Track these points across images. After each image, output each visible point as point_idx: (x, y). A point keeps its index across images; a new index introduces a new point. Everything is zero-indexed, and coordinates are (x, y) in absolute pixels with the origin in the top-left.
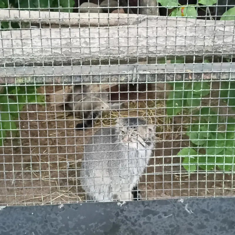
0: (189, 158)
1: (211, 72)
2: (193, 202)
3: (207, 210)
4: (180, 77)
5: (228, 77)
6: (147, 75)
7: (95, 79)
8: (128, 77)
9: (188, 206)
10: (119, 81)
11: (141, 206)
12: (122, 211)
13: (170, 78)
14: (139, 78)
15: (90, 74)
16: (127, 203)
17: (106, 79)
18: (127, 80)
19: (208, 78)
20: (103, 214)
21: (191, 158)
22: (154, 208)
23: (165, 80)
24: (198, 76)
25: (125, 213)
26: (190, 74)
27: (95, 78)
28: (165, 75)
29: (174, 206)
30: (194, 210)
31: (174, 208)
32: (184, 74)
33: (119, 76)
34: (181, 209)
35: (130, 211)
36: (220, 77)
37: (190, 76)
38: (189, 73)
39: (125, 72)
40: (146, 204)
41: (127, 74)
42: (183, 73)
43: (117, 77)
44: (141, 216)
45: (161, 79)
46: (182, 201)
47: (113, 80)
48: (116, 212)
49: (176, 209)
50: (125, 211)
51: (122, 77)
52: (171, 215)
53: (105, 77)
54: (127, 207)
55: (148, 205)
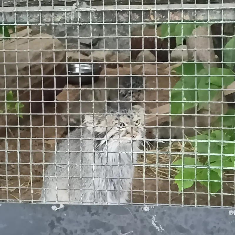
0: (157, 143)
1: (180, 9)
2: (164, 213)
3: (185, 227)
4: (137, 17)
5: (206, 18)
6: (91, 13)
7: (21, 18)
8: (66, 16)
9: (156, 218)
10: (53, 22)
11: (87, 213)
12: (59, 219)
13: (123, 18)
14: (80, 17)
15: (14, 11)
16: (66, 207)
17: (36, 18)
18: (64, 20)
19: (177, 18)
20: (31, 222)
21: (159, 143)
22: (105, 218)
23: (117, 20)
24: (163, 16)
25: (64, 224)
26: (151, 13)
27: (21, 16)
28: (116, 14)
29: (135, 217)
30: (165, 225)
31: (136, 220)
32: (143, 12)
33: (53, 13)
34: (145, 223)
35: (70, 221)
36: (194, 17)
37: (151, 15)
38: (149, 11)
39: (61, 9)
40: (93, 211)
41: (64, 12)
42: (141, 11)
43: (50, 15)
44: (87, 231)
45: (111, 20)
46: (146, 208)
47: (45, 20)
48: (50, 221)
49: (139, 222)
50: (63, 220)
51: (58, 16)
52: (132, 232)
53: (35, 16)
54: (65, 215)
55: (97, 213)
